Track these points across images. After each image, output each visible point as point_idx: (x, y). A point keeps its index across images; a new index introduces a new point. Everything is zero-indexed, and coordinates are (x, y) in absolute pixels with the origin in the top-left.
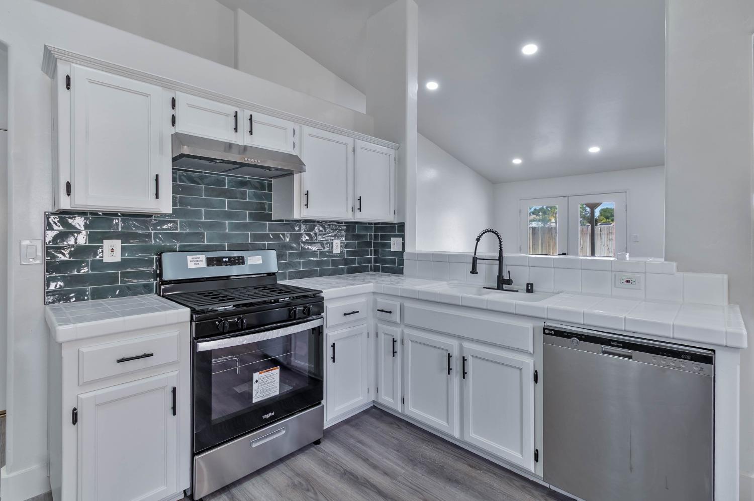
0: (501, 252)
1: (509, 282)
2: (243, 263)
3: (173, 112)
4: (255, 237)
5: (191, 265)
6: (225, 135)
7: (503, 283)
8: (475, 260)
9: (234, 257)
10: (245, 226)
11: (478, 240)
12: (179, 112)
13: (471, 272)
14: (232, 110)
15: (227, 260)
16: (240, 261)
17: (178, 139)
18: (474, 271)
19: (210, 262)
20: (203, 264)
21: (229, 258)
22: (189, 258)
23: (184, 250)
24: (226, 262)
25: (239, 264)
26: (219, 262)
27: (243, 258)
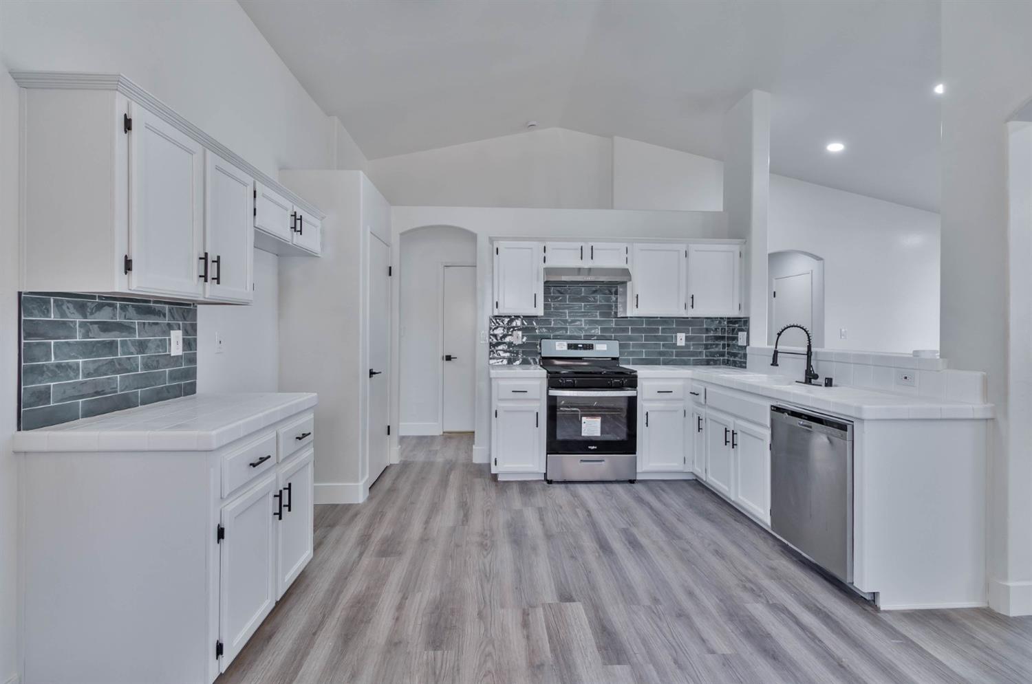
0: (809, 347)
1: (816, 377)
2: (593, 348)
3: (544, 255)
4: (603, 330)
5: (558, 348)
6: (575, 263)
7: (810, 377)
8: (776, 353)
9: (586, 345)
10: (597, 322)
11: (779, 334)
12: (548, 254)
13: (772, 365)
14: (578, 245)
15: (581, 346)
16: (590, 347)
17: (548, 271)
18: (775, 363)
19: (570, 347)
20: (565, 348)
21: (583, 345)
22: (557, 343)
23: (556, 338)
24: (580, 348)
25: (589, 349)
26: (575, 347)
27: (592, 345)
